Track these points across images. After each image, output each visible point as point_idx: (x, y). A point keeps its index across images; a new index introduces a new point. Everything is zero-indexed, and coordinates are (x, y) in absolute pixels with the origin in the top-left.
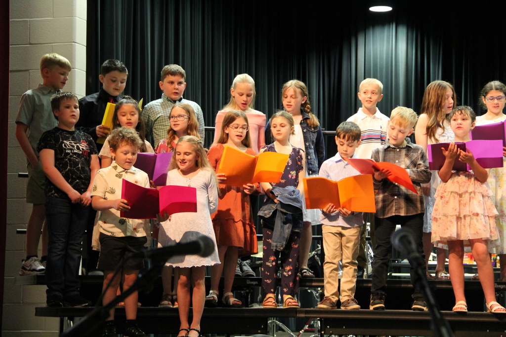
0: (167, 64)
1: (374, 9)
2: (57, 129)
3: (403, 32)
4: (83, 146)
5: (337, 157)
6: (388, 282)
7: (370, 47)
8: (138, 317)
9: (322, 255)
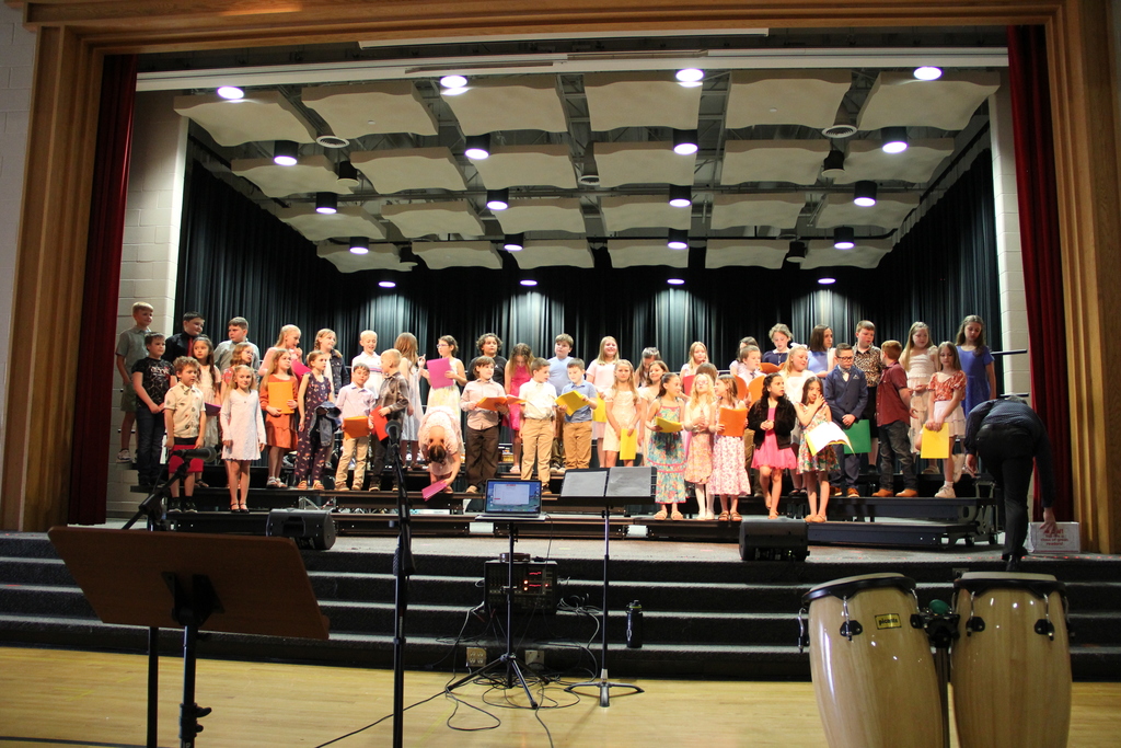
0: (233, 317)
1: (382, 284)
2: (147, 358)
3: (402, 300)
4: (166, 371)
5: (353, 384)
6: (385, 473)
7: (379, 310)
8: (194, 494)
9: (340, 453)
